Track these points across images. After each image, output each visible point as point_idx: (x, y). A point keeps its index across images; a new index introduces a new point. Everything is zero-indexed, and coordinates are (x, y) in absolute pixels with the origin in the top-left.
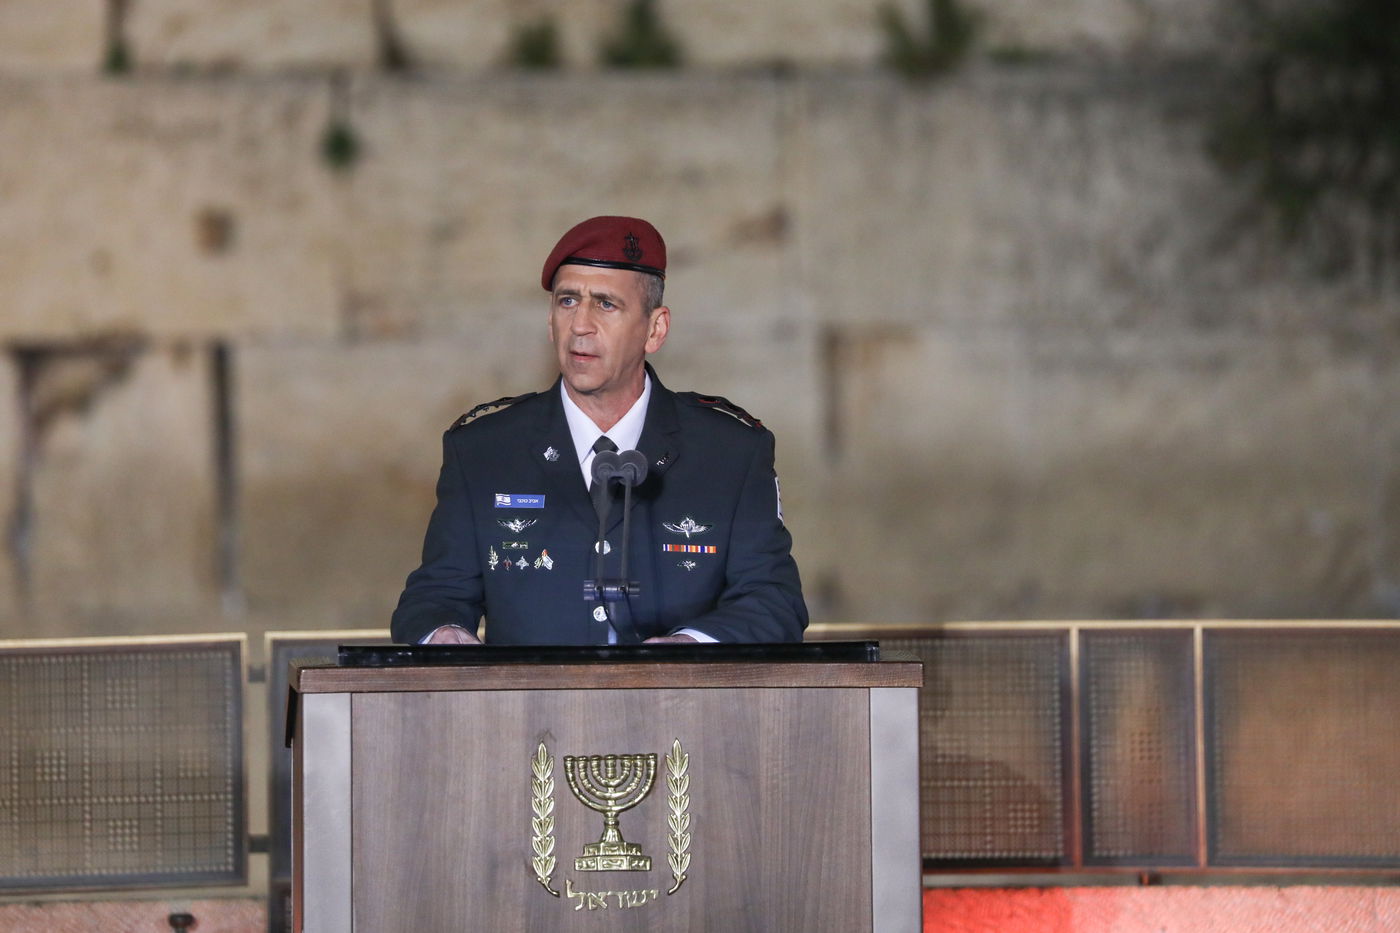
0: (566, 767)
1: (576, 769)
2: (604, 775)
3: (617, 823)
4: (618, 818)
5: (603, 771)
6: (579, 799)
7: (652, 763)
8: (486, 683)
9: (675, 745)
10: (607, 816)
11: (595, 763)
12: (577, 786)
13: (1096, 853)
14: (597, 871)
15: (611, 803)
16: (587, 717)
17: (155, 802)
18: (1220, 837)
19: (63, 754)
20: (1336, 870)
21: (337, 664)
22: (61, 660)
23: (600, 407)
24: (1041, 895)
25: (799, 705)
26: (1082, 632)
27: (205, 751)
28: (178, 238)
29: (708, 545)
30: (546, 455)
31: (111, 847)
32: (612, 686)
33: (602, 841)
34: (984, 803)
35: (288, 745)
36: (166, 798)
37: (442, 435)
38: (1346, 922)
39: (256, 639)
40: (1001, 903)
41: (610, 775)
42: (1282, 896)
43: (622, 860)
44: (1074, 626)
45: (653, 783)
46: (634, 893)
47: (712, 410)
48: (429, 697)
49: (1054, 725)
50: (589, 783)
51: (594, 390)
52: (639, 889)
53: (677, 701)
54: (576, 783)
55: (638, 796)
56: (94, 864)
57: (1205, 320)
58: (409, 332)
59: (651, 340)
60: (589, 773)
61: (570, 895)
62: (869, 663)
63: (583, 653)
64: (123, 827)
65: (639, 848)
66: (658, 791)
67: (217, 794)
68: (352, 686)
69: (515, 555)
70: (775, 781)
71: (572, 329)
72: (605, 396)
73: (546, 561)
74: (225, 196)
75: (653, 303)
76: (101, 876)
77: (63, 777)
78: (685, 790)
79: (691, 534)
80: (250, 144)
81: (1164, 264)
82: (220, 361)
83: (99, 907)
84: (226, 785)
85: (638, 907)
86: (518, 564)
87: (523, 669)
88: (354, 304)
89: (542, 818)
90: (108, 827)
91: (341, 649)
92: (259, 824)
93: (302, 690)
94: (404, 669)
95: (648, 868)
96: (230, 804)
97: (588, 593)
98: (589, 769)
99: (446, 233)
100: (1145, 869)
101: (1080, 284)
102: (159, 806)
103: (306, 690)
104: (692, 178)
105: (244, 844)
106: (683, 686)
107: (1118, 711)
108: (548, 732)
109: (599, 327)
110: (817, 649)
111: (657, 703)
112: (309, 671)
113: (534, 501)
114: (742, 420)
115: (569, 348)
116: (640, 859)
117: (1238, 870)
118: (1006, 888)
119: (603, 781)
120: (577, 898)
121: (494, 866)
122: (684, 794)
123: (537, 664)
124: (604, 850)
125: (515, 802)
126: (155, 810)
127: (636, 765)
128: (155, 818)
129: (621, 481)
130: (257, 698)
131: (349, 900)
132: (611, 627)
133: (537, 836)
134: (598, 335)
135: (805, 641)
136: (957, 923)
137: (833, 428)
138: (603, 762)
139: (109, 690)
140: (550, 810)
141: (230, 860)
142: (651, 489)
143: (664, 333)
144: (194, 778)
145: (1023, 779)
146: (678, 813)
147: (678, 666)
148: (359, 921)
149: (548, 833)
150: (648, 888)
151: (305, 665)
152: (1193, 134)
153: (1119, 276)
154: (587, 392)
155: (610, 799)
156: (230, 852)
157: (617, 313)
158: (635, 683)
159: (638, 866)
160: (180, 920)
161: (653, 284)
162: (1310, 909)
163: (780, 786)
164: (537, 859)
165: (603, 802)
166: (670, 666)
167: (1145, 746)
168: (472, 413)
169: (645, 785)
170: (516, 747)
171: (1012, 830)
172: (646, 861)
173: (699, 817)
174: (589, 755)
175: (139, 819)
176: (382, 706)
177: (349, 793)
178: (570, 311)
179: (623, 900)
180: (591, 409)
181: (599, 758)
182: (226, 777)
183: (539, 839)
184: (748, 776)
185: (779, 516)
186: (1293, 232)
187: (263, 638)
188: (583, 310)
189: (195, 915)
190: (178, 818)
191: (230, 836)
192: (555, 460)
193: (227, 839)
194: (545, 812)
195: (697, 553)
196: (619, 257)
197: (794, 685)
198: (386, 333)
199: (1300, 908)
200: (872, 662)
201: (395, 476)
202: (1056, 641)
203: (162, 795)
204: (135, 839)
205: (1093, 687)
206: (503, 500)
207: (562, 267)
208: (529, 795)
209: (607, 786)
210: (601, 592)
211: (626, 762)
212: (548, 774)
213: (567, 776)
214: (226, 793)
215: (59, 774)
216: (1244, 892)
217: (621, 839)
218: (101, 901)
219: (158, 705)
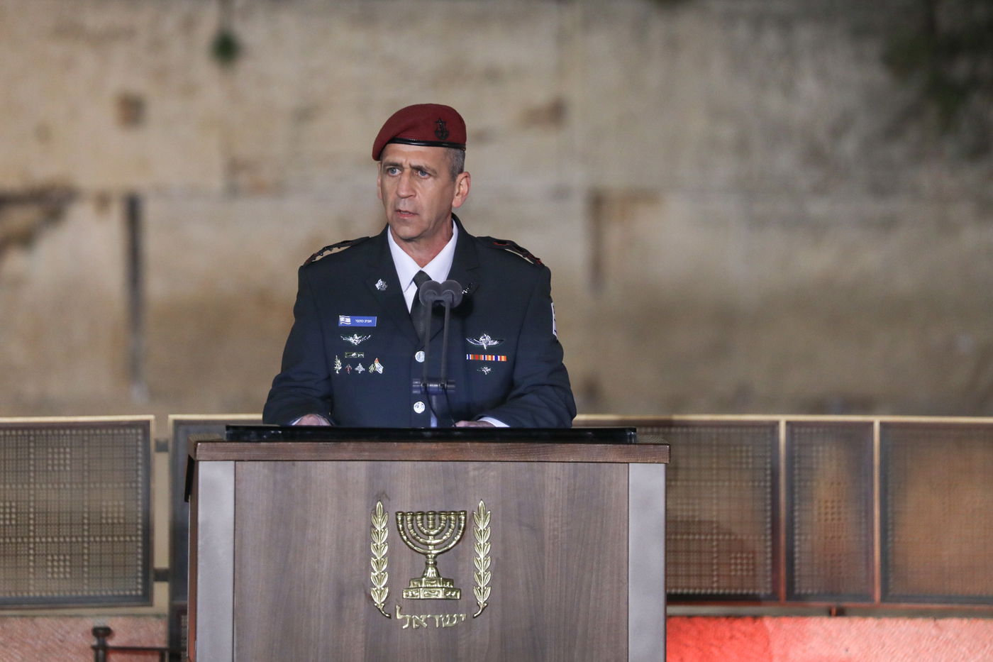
0: (397, 519)
1: (405, 521)
2: (426, 526)
3: (435, 563)
4: (437, 559)
5: (425, 523)
6: (407, 544)
7: (463, 518)
8: (337, 456)
9: (480, 505)
10: (428, 558)
11: (419, 517)
12: (405, 534)
13: (797, 591)
14: (420, 599)
15: (431, 547)
16: (414, 483)
17: (83, 542)
18: (891, 580)
19: (14, 504)
20: (977, 607)
21: (225, 439)
22: (14, 433)
23: (418, 249)
24: (755, 622)
25: (575, 476)
26: (788, 423)
27: (122, 503)
28: (102, 115)
29: (500, 355)
30: (377, 286)
31: (50, 576)
32: (433, 459)
33: (423, 576)
34: (712, 552)
35: (186, 500)
36: (92, 539)
37: (298, 269)
38: (985, 646)
39: (161, 420)
40: (724, 628)
41: (430, 526)
42: (937, 626)
43: (439, 591)
44: (783, 419)
45: (463, 533)
46: (447, 616)
47: (504, 251)
48: (294, 465)
49: (766, 493)
50: (415, 532)
51: (415, 238)
52: (451, 613)
53: (483, 470)
54: (404, 532)
55: (451, 543)
56: (35, 587)
57: (879, 190)
58: (277, 190)
59: (457, 197)
60: (415, 525)
61: (399, 617)
62: (628, 444)
63: (412, 433)
64: (59, 561)
65: (452, 582)
66: (467, 539)
67: (130, 536)
68: (235, 455)
69: (355, 362)
70: (556, 533)
71: (397, 193)
72: (423, 242)
73: (378, 367)
74: (138, 84)
75: (458, 170)
76: (41, 597)
77: (14, 522)
78: (487, 539)
79: (488, 347)
80: (157, 45)
81: (849, 146)
82: (133, 210)
83: (39, 621)
84: (137, 529)
85: (451, 627)
86: (357, 369)
87: (366, 445)
88: (234, 167)
89: (379, 558)
90: (47, 560)
91: (228, 428)
92: (162, 559)
93: (197, 458)
94: (276, 444)
95: (458, 597)
96: (140, 545)
97: (416, 388)
98: (414, 521)
99: (305, 115)
100: (834, 604)
101: (785, 161)
102: (86, 545)
103: (201, 458)
104: (493, 75)
105: (150, 575)
106: (487, 459)
107: (815, 484)
108: (384, 493)
109: (418, 191)
110: (590, 433)
111: (467, 473)
112: (204, 444)
113: (369, 321)
114: (526, 259)
115: (395, 207)
116: (452, 590)
117: (904, 605)
118: (728, 617)
119: (425, 531)
120: (405, 619)
121: (341, 593)
122: (487, 542)
123: (375, 442)
124: (426, 583)
125: (358, 545)
126: (83, 548)
127: (450, 520)
128: (83, 554)
129: (442, 304)
130: (162, 464)
131: (231, 619)
132: (433, 414)
133: (375, 572)
134: (417, 197)
135: (573, 427)
136: (690, 643)
137: (597, 267)
138: (425, 517)
139: (50, 456)
140: (384, 553)
141: (140, 587)
142: (464, 310)
143: (466, 190)
144: (113, 524)
145: (730, 534)
146: (482, 556)
147: (484, 444)
148: (238, 635)
149: (383, 570)
150: (459, 613)
151: (200, 439)
152: (873, 48)
153: (815, 156)
154: (409, 240)
155: (430, 544)
156: (140, 580)
157: (431, 179)
158: (451, 457)
159: (451, 595)
160: (101, 632)
161: (457, 156)
162: (958, 636)
163: (560, 536)
164: (374, 589)
165: (425, 547)
166: (477, 444)
167: (835, 510)
168: (320, 253)
169: (457, 534)
170: (358, 505)
171: (733, 573)
172: (457, 592)
173: (497, 559)
174: (415, 511)
175: (71, 555)
176: (258, 472)
177: (232, 537)
178: (394, 179)
179: (439, 621)
180: (412, 251)
181: (423, 514)
182: (137, 524)
183: (376, 574)
184: (535, 529)
185: (554, 333)
186: (948, 122)
187: (167, 418)
188: (405, 179)
189: (112, 628)
190: (101, 554)
191: (140, 568)
192: (384, 289)
193: (137, 571)
194: (381, 554)
195: (492, 361)
196: (431, 138)
197: (572, 460)
198: (259, 189)
199: (950, 635)
200: (631, 443)
201: (264, 299)
202: (768, 431)
203: (89, 536)
204: (68, 570)
205: (796, 466)
206: (345, 320)
207: (388, 145)
208: (369, 541)
209: (428, 535)
210: (426, 388)
211: (443, 517)
212: (384, 525)
213: (398, 527)
214: (137, 536)
215: (11, 519)
216: (908, 622)
217: (438, 575)
218: (41, 616)
219: (86, 468)
